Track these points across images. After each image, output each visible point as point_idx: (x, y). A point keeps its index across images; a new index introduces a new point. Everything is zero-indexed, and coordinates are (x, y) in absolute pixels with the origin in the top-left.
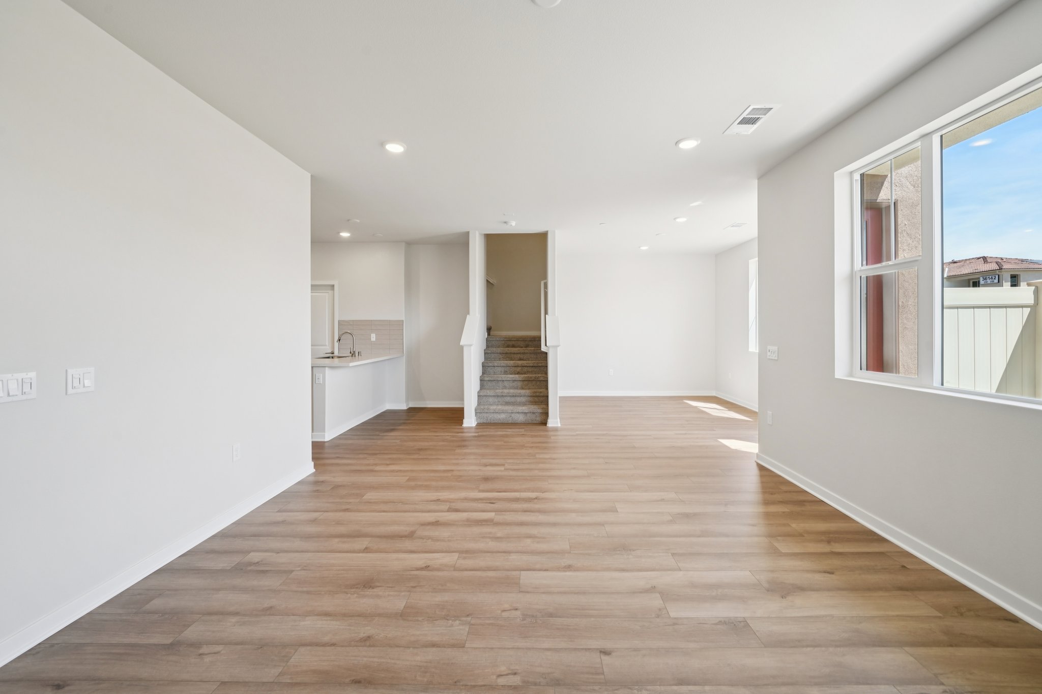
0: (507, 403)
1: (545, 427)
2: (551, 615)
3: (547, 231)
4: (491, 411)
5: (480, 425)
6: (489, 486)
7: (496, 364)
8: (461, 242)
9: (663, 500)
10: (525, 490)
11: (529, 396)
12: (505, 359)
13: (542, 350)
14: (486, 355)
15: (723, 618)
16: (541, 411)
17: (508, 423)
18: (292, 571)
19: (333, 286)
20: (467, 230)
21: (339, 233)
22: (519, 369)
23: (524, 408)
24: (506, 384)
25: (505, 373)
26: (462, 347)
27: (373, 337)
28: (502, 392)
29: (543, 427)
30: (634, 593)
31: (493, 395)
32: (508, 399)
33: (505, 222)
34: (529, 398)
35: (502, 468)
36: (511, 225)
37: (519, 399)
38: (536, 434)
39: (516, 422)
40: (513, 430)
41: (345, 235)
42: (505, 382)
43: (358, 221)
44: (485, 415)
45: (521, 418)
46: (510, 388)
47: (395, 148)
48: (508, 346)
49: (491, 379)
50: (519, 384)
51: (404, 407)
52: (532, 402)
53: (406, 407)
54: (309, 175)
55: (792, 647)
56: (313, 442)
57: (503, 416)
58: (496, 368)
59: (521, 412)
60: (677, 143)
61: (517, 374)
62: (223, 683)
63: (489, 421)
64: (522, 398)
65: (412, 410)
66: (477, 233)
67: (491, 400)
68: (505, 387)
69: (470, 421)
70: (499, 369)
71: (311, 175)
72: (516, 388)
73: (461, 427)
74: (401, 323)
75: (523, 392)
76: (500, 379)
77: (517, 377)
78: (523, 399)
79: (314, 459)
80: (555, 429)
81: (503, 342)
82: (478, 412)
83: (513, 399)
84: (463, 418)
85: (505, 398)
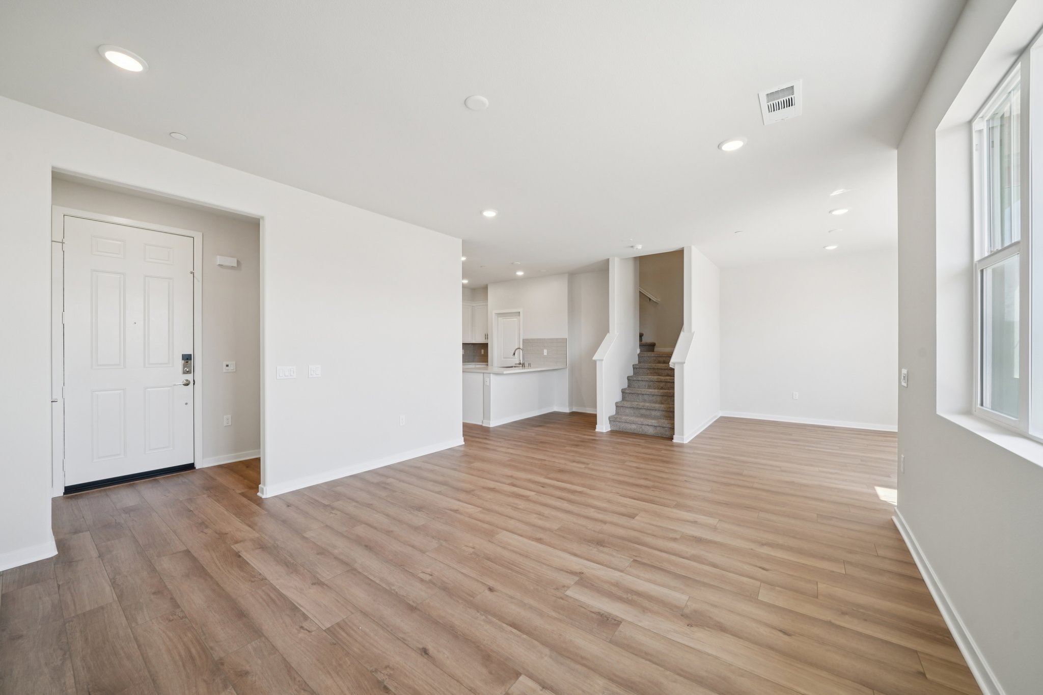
0: (642, 416)
1: (670, 442)
2: (489, 559)
3: (683, 248)
4: (623, 421)
5: (613, 433)
6: (560, 476)
7: (640, 379)
8: (602, 270)
9: (695, 522)
10: (578, 485)
11: (663, 411)
12: (652, 374)
13: (670, 366)
14: (635, 370)
15: (605, 612)
16: (670, 427)
17: (639, 434)
18: (396, 492)
19: (519, 313)
20: (607, 258)
21: (515, 272)
22: (662, 385)
23: (653, 421)
24: (646, 397)
25: (649, 387)
26: (595, 362)
27: (545, 352)
28: (637, 405)
29: (668, 442)
30: (561, 570)
31: (629, 406)
32: (643, 412)
33: (632, 247)
34: (664, 413)
35: (583, 466)
36: (637, 249)
37: (654, 413)
38: (650, 446)
39: (646, 434)
40: (634, 440)
41: (520, 273)
42: (645, 396)
43: (519, 263)
44: (619, 424)
45: (651, 431)
46: (650, 402)
47: (490, 214)
48: (659, 362)
49: (631, 392)
50: (659, 399)
51: (566, 410)
52: (667, 417)
53: (569, 410)
54: (461, 241)
55: (634, 654)
56: (463, 423)
57: (634, 427)
58: (640, 382)
59: (650, 425)
60: (719, 147)
61: (661, 389)
62: (327, 526)
63: (621, 430)
64: (656, 412)
65: (573, 414)
66: (617, 259)
67: (628, 411)
68: (644, 401)
69: (603, 426)
70: (644, 383)
71: (462, 241)
72: (655, 403)
73: (594, 431)
74: (564, 341)
75: (657, 406)
76: (640, 392)
77: (656, 391)
78: (658, 414)
79: (464, 435)
80: (681, 446)
81: (655, 358)
82: (612, 420)
83: (648, 413)
84: (596, 423)
85: (641, 410)
